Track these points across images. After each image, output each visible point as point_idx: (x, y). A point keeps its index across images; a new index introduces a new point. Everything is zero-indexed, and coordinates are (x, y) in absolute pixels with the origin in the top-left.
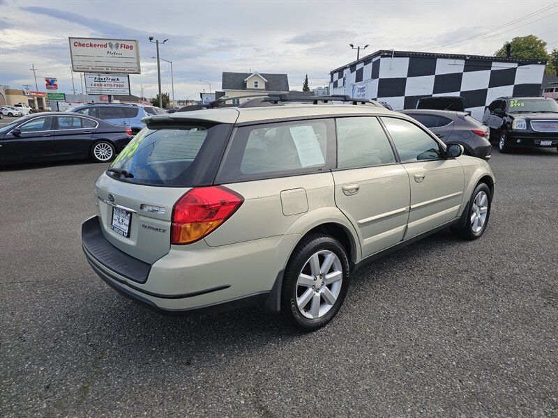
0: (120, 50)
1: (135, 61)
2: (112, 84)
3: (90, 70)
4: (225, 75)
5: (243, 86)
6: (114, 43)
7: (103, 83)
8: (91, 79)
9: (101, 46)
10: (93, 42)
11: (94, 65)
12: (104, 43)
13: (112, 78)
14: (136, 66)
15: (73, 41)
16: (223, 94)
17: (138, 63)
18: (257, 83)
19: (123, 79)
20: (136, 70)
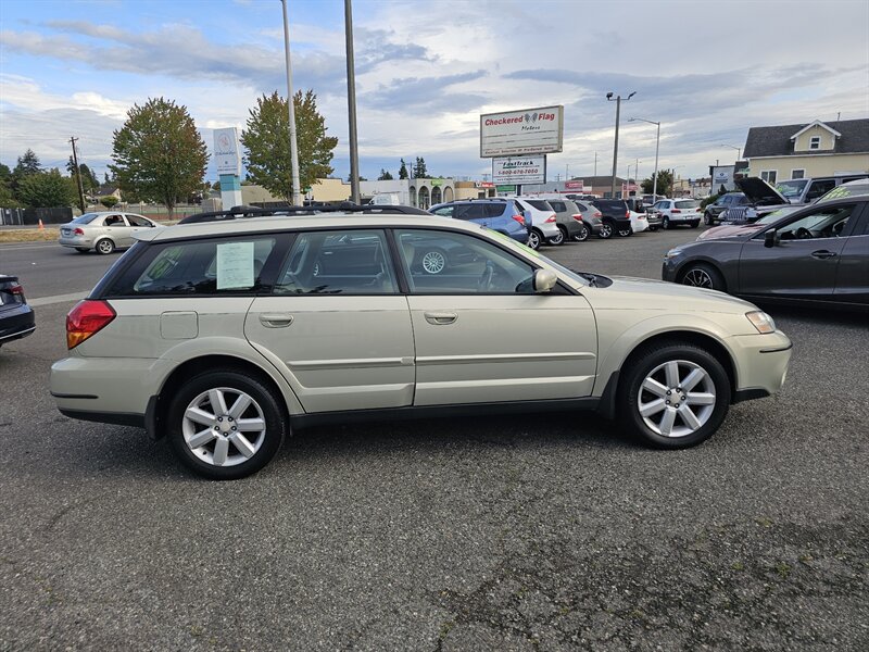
0: (538, 123)
1: (555, 134)
2: (524, 169)
3: (501, 154)
4: (754, 133)
5: (787, 148)
6: (531, 114)
7: (513, 170)
8: (499, 165)
9: (516, 120)
10: (507, 117)
11: (504, 146)
12: (518, 116)
13: (523, 161)
14: (556, 141)
15: (484, 119)
16: (744, 165)
17: (560, 138)
18: (817, 140)
19: (538, 162)
20: (555, 148)
